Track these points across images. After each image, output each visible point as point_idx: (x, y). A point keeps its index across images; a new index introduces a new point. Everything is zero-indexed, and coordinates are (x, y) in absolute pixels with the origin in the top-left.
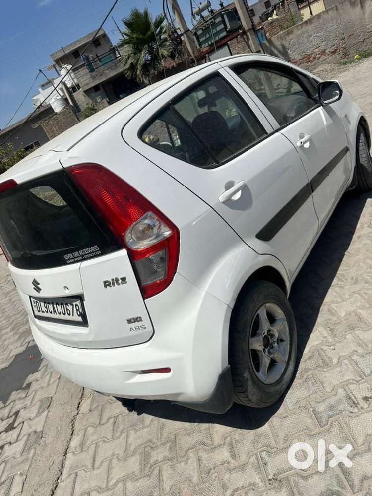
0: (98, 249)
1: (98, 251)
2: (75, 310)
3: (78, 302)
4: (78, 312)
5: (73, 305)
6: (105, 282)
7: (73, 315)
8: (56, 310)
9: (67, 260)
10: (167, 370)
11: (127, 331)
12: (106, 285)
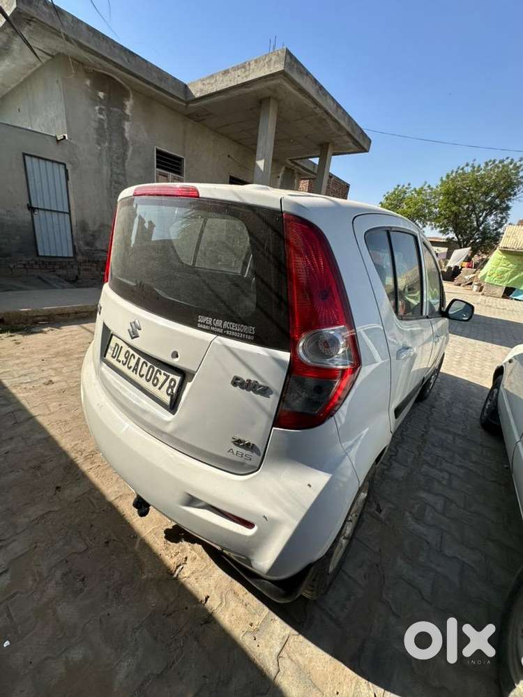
0: (253, 333)
1: (251, 335)
2: (167, 384)
3: (178, 379)
4: (170, 390)
5: (168, 377)
6: (237, 379)
7: (160, 389)
8: (139, 370)
9: (201, 323)
10: (249, 525)
11: (225, 449)
12: (236, 382)
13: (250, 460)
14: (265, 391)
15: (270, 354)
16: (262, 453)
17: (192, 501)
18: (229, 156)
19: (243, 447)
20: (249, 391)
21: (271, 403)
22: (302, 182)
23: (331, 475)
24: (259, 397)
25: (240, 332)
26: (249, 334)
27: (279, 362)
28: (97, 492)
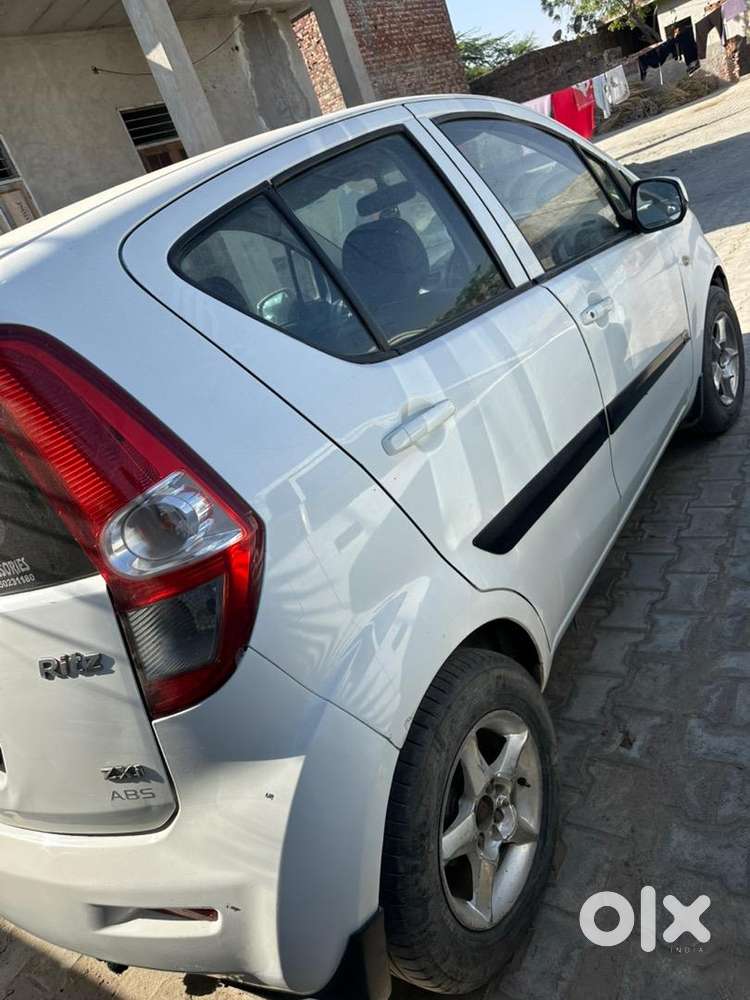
0: (28, 568)
1: (27, 573)
6: (46, 665)
10: (208, 914)
11: (105, 797)
12: (49, 670)
13: (154, 796)
14: (98, 665)
15: (71, 594)
16: (162, 773)
17: (107, 915)
18: (96, 70)
19: (125, 780)
20: (75, 676)
21: (119, 680)
22: (298, 25)
23: (303, 757)
24: (95, 679)
25: (7, 577)
26: (23, 574)
27: (91, 600)
28: (43, 961)
